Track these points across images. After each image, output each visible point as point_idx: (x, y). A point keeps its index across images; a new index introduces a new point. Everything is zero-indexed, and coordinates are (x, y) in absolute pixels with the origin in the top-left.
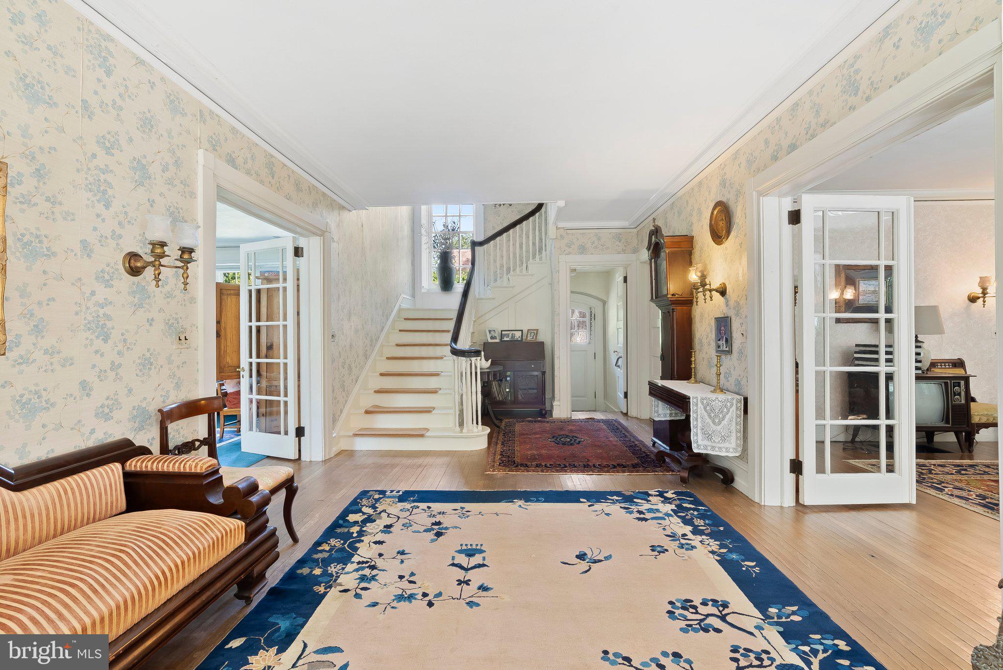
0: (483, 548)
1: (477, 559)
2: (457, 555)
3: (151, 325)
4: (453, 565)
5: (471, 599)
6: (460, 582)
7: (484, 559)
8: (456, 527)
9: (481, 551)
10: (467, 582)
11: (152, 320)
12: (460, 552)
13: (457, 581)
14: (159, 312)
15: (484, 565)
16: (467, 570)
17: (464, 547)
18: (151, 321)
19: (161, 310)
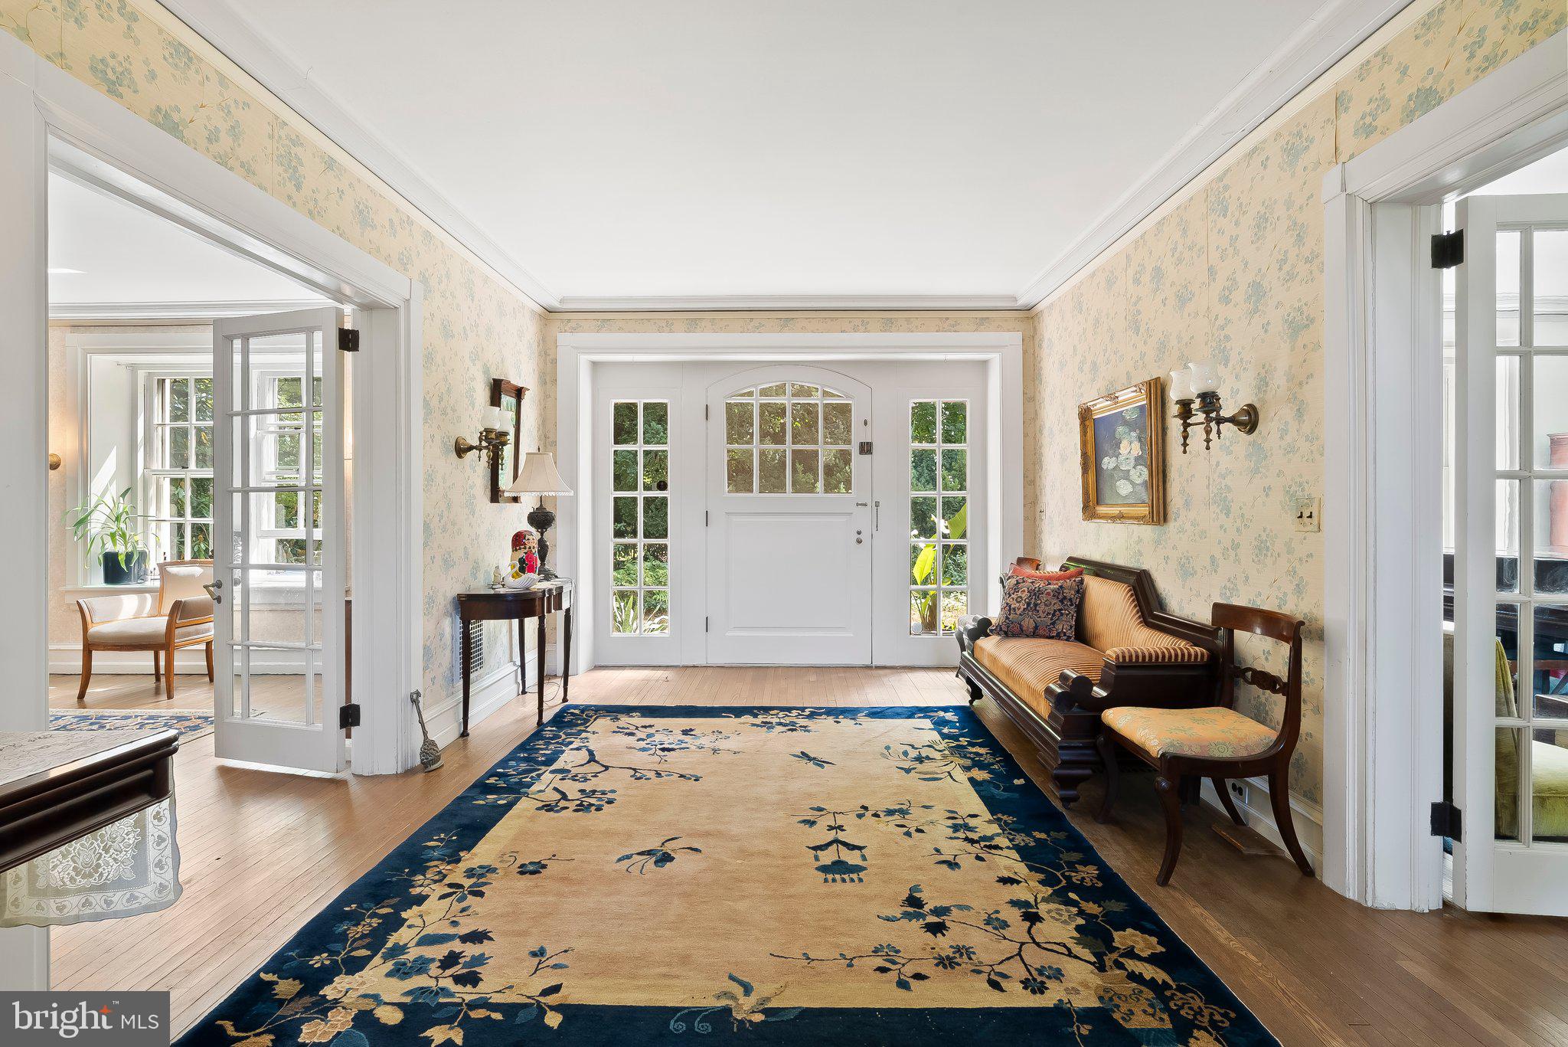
0: (822, 875)
1: (828, 857)
2: (860, 863)
3: (1267, 495)
4: (860, 848)
5: (822, 813)
6: (840, 828)
7: (817, 858)
8: (888, 919)
9: (824, 869)
10: (831, 828)
11: (1269, 488)
12: (857, 869)
13: (844, 830)
14: (1278, 475)
15: (815, 848)
16: (836, 841)
17: (854, 876)
18: (1267, 490)
19: (1280, 473)
